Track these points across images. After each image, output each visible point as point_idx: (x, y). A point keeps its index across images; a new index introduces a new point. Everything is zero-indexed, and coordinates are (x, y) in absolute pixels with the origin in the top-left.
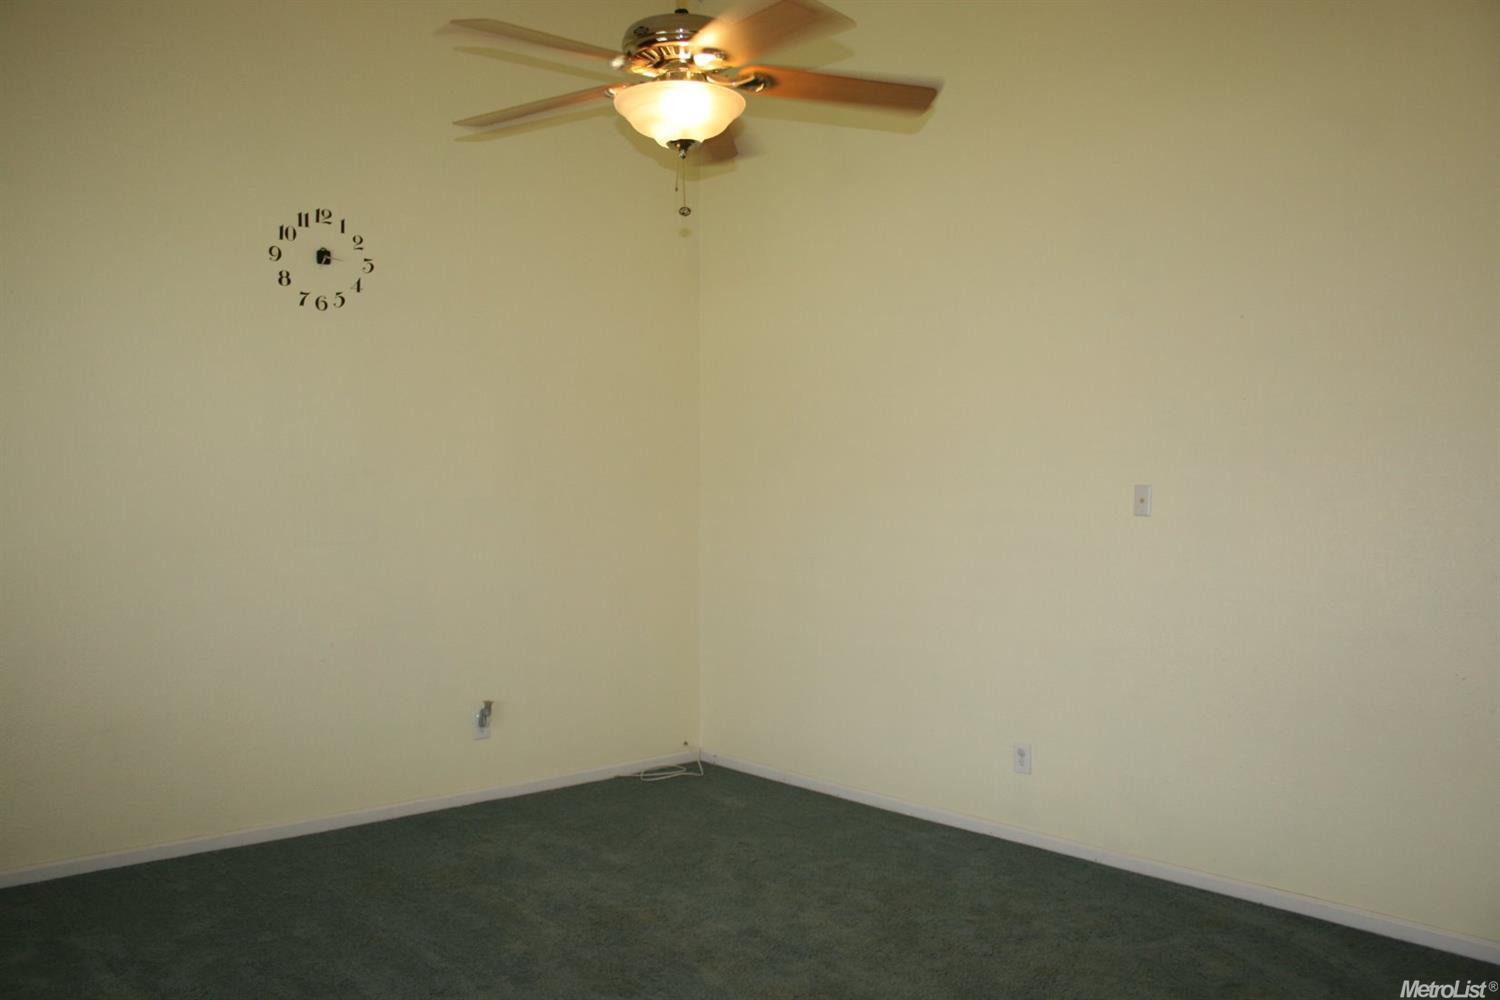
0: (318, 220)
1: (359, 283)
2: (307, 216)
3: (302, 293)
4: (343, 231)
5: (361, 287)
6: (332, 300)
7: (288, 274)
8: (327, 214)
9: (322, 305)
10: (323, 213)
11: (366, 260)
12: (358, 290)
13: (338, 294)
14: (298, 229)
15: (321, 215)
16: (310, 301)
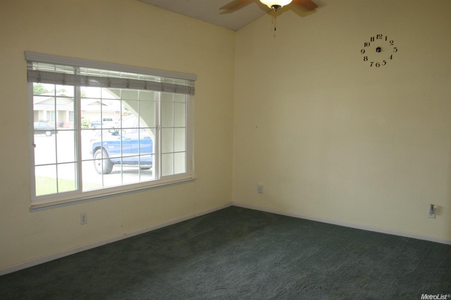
0: (377, 38)
1: (391, 56)
2: (374, 38)
3: (371, 62)
4: (386, 40)
5: (392, 57)
6: (381, 63)
7: (367, 57)
8: (380, 35)
9: (378, 65)
10: (379, 35)
11: (394, 48)
12: (391, 59)
13: (384, 61)
14: (371, 43)
15: (378, 37)
16: (374, 65)
